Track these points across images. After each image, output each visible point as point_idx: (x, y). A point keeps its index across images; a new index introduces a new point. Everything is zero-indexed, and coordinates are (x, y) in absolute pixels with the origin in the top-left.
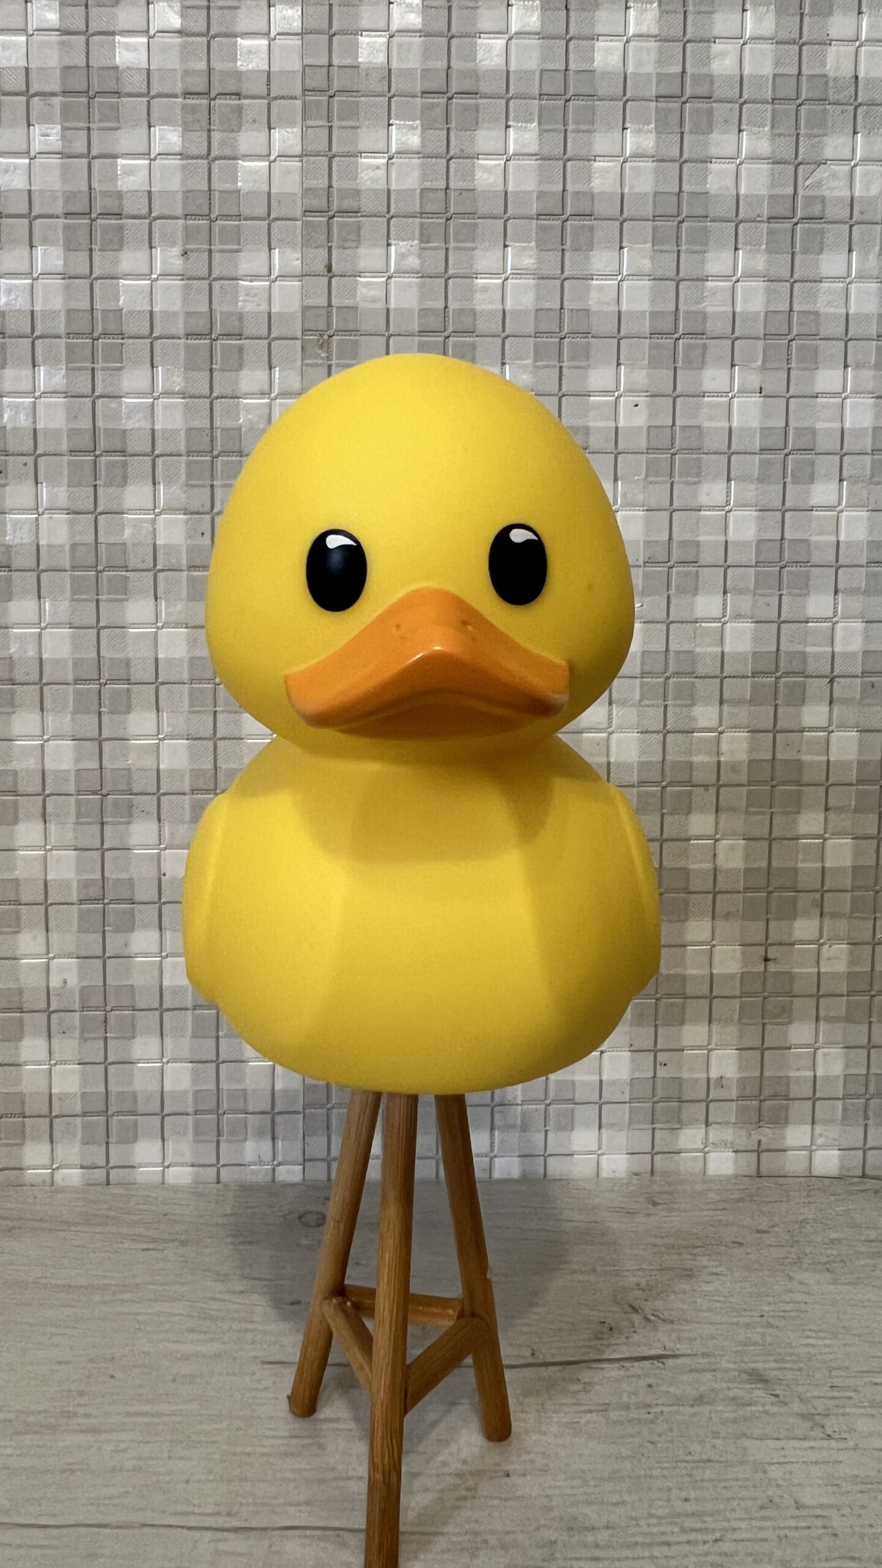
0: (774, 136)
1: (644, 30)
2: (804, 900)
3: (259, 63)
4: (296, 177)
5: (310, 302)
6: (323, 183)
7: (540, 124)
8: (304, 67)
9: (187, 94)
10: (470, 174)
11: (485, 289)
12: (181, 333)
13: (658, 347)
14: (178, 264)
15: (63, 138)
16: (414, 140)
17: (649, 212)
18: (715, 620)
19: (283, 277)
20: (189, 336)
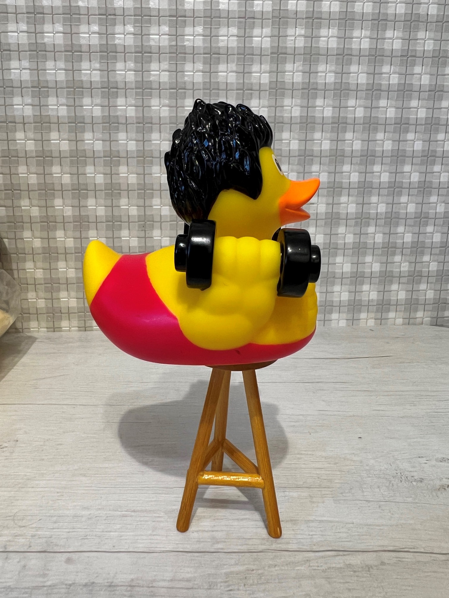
0: (403, 31)
2: (398, 251)
3: (259, 9)
4: (269, 43)
5: (272, 80)
6: (277, 45)
7: (338, 27)
8: (273, 10)
9: (239, 18)
10: (318, 42)
11: (321, 76)
13: (368, 94)
14: (235, 68)
15: (204, 30)
16: (303, 32)
17: (368, 54)
18: (378, 172)
19: (264, 72)
20: (237, 89)
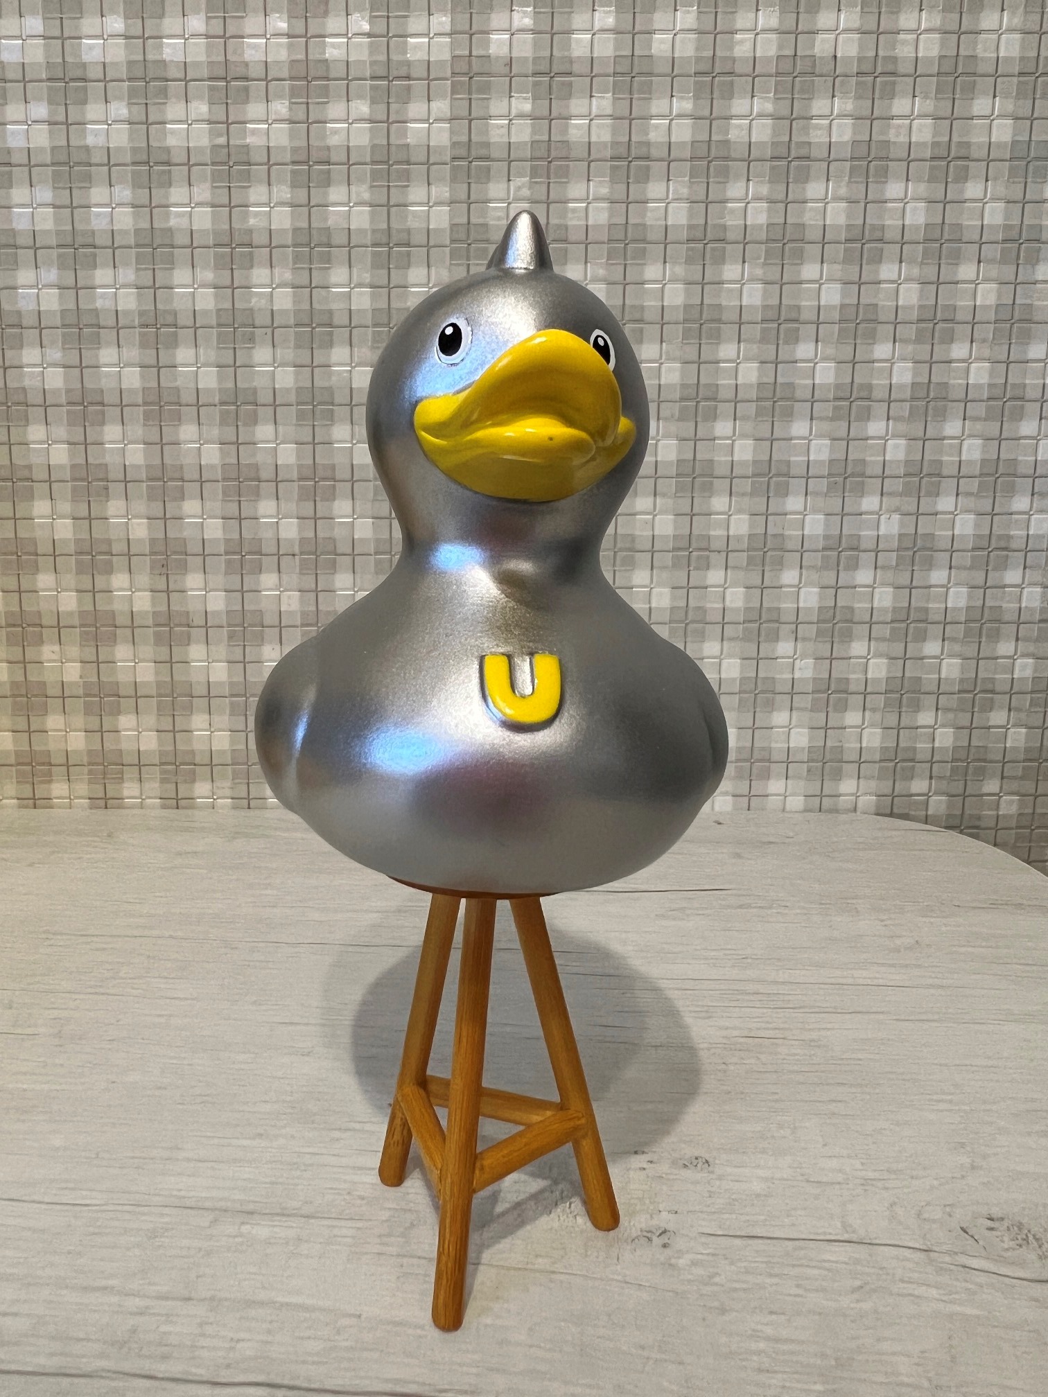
0: (776, 99)
1: (687, 26)
2: (785, 629)
3: (421, 55)
4: (447, 136)
5: (457, 221)
6: (465, 138)
7: (614, 94)
8: (453, 57)
9: (373, 78)
10: (565, 130)
11: (574, 210)
12: (369, 243)
13: (692, 249)
14: (366, 196)
15: (290, 109)
17: (688, 155)
18: (727, 438)
19: (438, 204)
20: (375, 245)
